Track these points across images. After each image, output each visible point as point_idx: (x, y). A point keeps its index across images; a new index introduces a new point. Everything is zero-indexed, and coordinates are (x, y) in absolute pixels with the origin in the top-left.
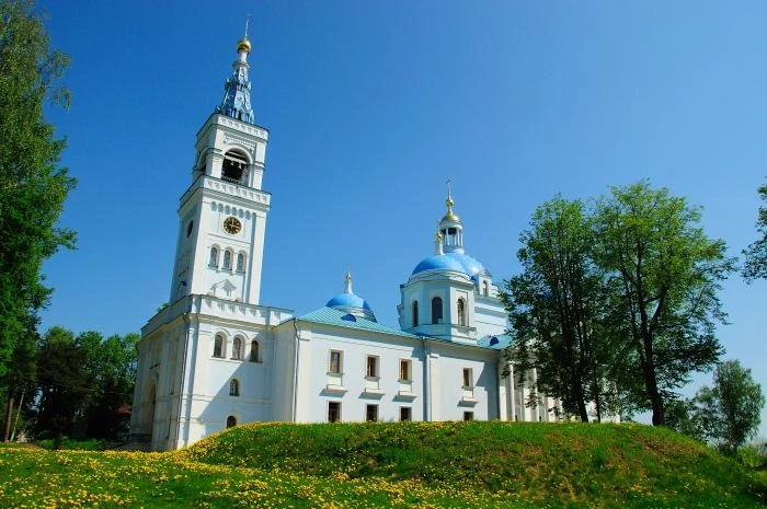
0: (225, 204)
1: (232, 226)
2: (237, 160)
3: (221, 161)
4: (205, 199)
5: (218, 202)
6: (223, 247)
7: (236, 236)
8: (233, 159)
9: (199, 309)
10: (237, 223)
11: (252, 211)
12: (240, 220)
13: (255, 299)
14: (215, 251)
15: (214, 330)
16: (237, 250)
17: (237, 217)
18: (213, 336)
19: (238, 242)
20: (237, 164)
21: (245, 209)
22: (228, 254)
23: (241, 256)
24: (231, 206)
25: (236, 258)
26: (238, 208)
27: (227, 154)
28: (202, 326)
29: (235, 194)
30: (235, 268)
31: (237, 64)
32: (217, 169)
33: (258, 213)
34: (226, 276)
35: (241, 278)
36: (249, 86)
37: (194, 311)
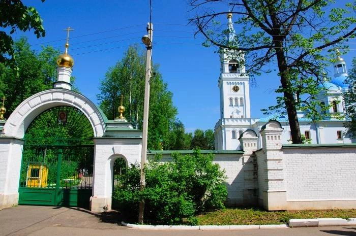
0: (231, 82)
1: (236, 89)
2: (233, 63)
3: (228, 65)
4: (224, 82)
5: (229, 82)
6: (234, 98)
7: (237, 93)
8: (232, 63)
9: (224, 123)
10: (237, 87)
11: (242, 82)
12: (239, 86)
13: (249, 116)
14: (231, 99)
15: (231, 129)
16: (239, 97)
17: (237, 85)
18: (231, 131)
19: (239, 94)
20: (234, 65)
21: (239, 82)
22: (236, 99)
23: (241, 99)
24: (234, 82)
25: (239, 101)
26: (237, 82)
27: (230, 62)
28: (226, 129)
29: (235, 77)
30: (239, 104)
31: (228, 24)
32: (227, 69)
33: (245, 82)
34: (237, 108)
35: (242, 108)
36: (234, 31)
37: (223, 124)
